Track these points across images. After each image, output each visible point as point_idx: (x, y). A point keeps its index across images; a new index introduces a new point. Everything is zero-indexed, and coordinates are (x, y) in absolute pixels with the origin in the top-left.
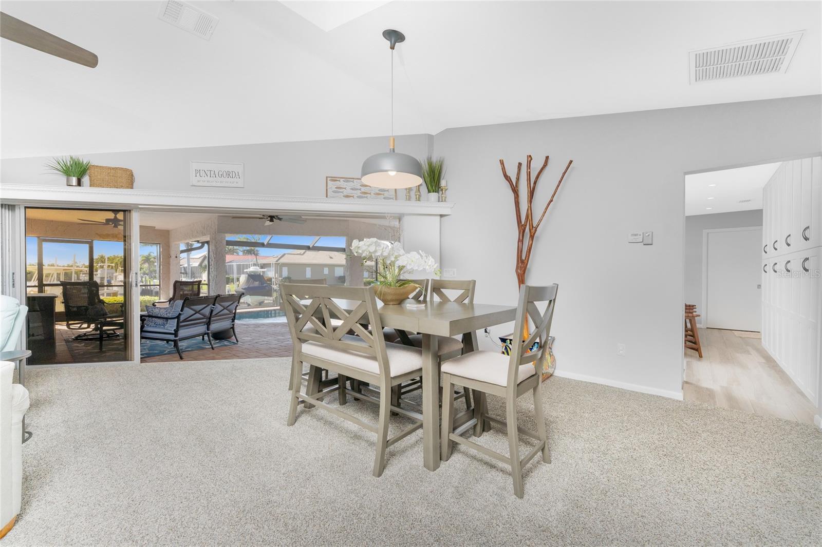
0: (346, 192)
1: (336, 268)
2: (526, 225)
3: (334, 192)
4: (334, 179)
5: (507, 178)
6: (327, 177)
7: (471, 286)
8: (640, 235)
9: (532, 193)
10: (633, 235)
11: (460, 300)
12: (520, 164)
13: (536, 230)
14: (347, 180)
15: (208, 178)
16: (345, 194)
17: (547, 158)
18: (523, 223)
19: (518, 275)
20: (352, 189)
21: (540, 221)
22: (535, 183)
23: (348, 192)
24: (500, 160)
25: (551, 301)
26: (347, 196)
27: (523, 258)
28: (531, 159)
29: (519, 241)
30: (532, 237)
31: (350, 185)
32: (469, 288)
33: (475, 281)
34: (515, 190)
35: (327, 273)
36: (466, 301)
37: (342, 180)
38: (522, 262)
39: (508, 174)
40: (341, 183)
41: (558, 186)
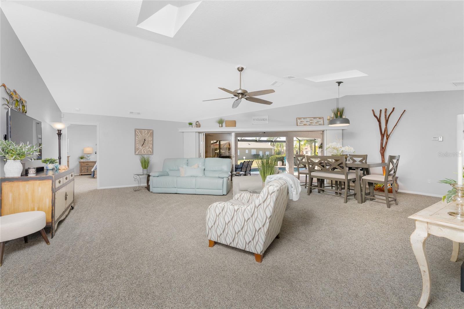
0: (304, 123)
1: (252, 150)
2: (384, 134)
3: (300, 123)
4: (300, 119)
5: (375, 116)
6: (297, 118)
7: (366, 157)
8: (437, 138)
9: (387, 122)
10: (434, 138)
11: (361, 161)
12: (381, 110)
13: (389, 136)
14: (304, 118)
15: (257, 121)
16: (304, 124)
17: (394, 108)
18: (383, 133)
19: (381, 153)
20: (306, 122)
21: (391, 133)
22: (388, 118)
23: (305, 123)
24: (372, 110)
25: (397, 160)
26: (305, 125)
27: (383, 146)
28: (387, 110)
29: (381, 140)
30: (387, 139)
31: (305, 120)
32: (365, 157)
33: (367, 155)
34: (379, 121)
35: (247, 153)
36: (364, 161)
37: (302, 119)
38: (383, 148)
39: (376, 115)
40: (302, 120)
41: (399, 120)
